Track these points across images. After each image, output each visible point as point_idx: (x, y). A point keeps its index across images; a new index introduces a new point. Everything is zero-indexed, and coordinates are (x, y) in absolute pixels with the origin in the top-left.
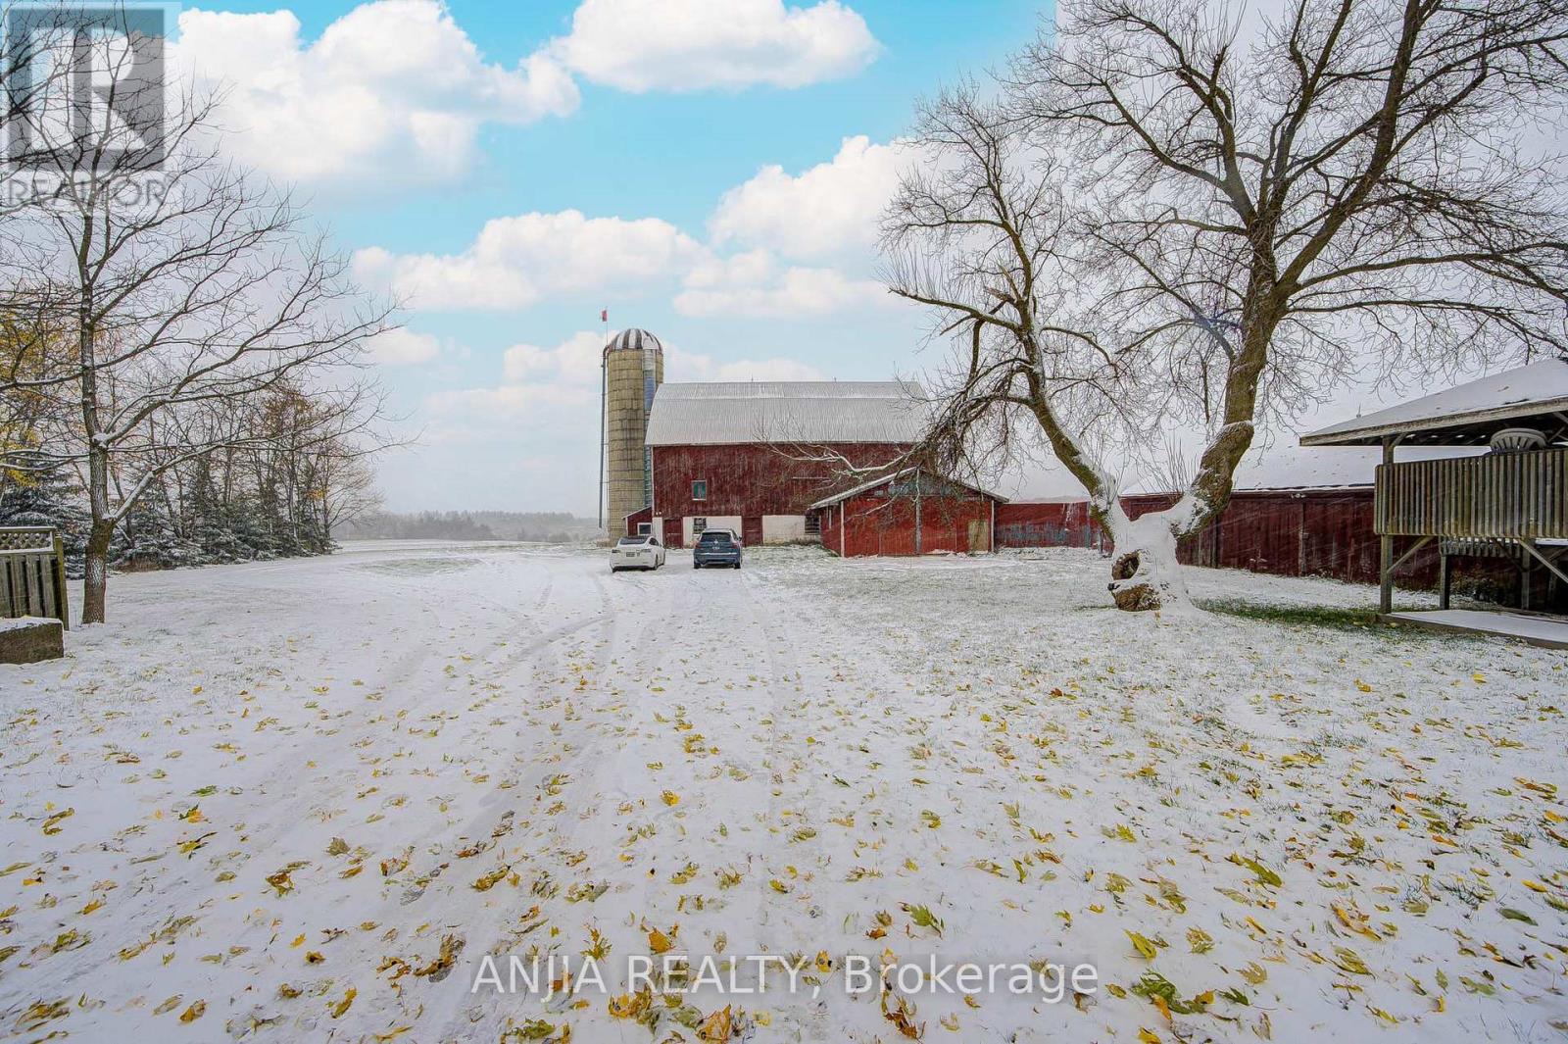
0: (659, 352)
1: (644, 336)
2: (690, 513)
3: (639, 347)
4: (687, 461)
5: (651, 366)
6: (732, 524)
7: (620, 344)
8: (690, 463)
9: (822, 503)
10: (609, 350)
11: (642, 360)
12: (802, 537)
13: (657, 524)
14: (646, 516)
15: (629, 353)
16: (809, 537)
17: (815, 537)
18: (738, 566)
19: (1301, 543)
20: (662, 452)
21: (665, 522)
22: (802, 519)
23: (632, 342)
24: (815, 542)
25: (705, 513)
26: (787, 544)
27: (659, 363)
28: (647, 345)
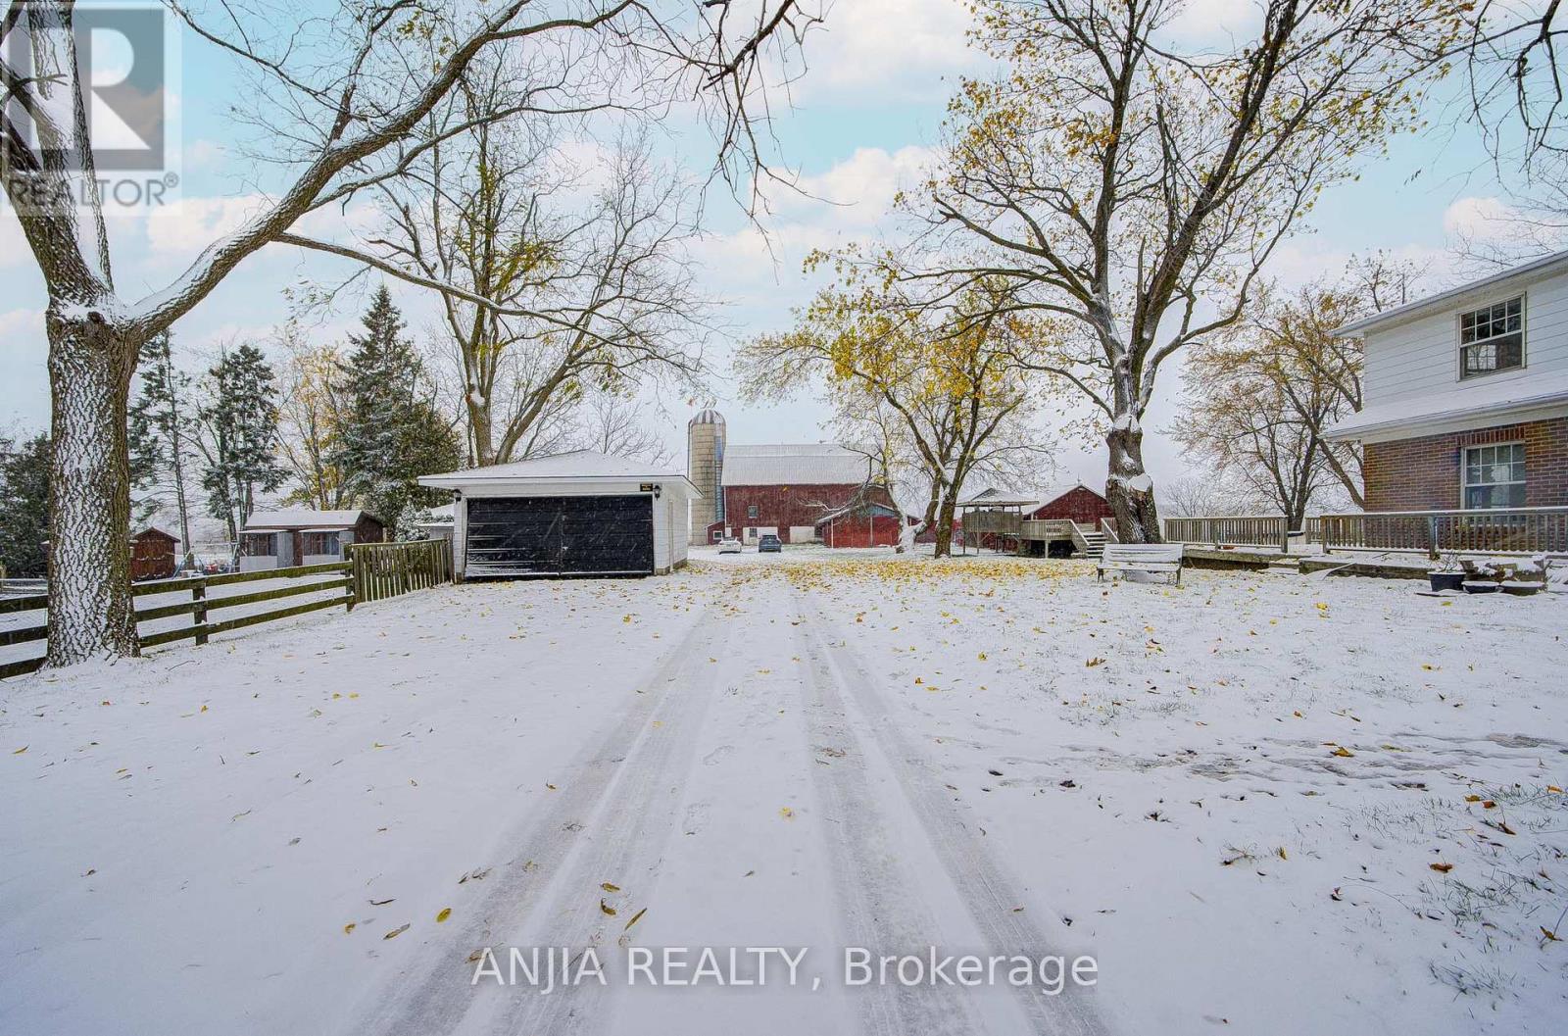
0: (724, 424)
1: (715, 415)
2: (748, 525)
3: (712, 422)
4: (745, 496)
5: (719, 434)
6: (773, 531)
7: (700, 420)
8: (747, 496)
9: (822, 520)
10: (692, 424)
11: (713, 430)
12: (813, 539)
13: (728, 531)
14: (721, 526)
15: (706, 426)
16: (817, 539)
17: (820, 539)
18: (780, 551)
19: (1047, 547)
20: (731, 489)
21: (733, 530)
22: (813, 528)
23: (708, 420)
24: (821, 542)
25: (756, 525)
26: (804, 543)
27: (724, 431)
28: (717, 421)
